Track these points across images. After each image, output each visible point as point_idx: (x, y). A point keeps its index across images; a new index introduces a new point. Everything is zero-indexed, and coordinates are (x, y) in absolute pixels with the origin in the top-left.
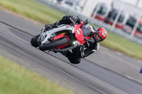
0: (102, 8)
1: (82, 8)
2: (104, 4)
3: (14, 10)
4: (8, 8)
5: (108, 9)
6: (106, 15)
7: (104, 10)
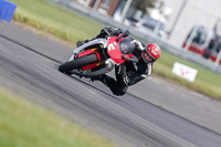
0: (199, 34)
1: (169, 33)
2: (202, 28)
3: (64, 37)
4: (54, 33)
5: (209, 36)
6: (206, 45)
7: (203, 38)
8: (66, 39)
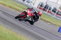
0: (42, 4)
1: (33, 4)
8: (5, 6)
